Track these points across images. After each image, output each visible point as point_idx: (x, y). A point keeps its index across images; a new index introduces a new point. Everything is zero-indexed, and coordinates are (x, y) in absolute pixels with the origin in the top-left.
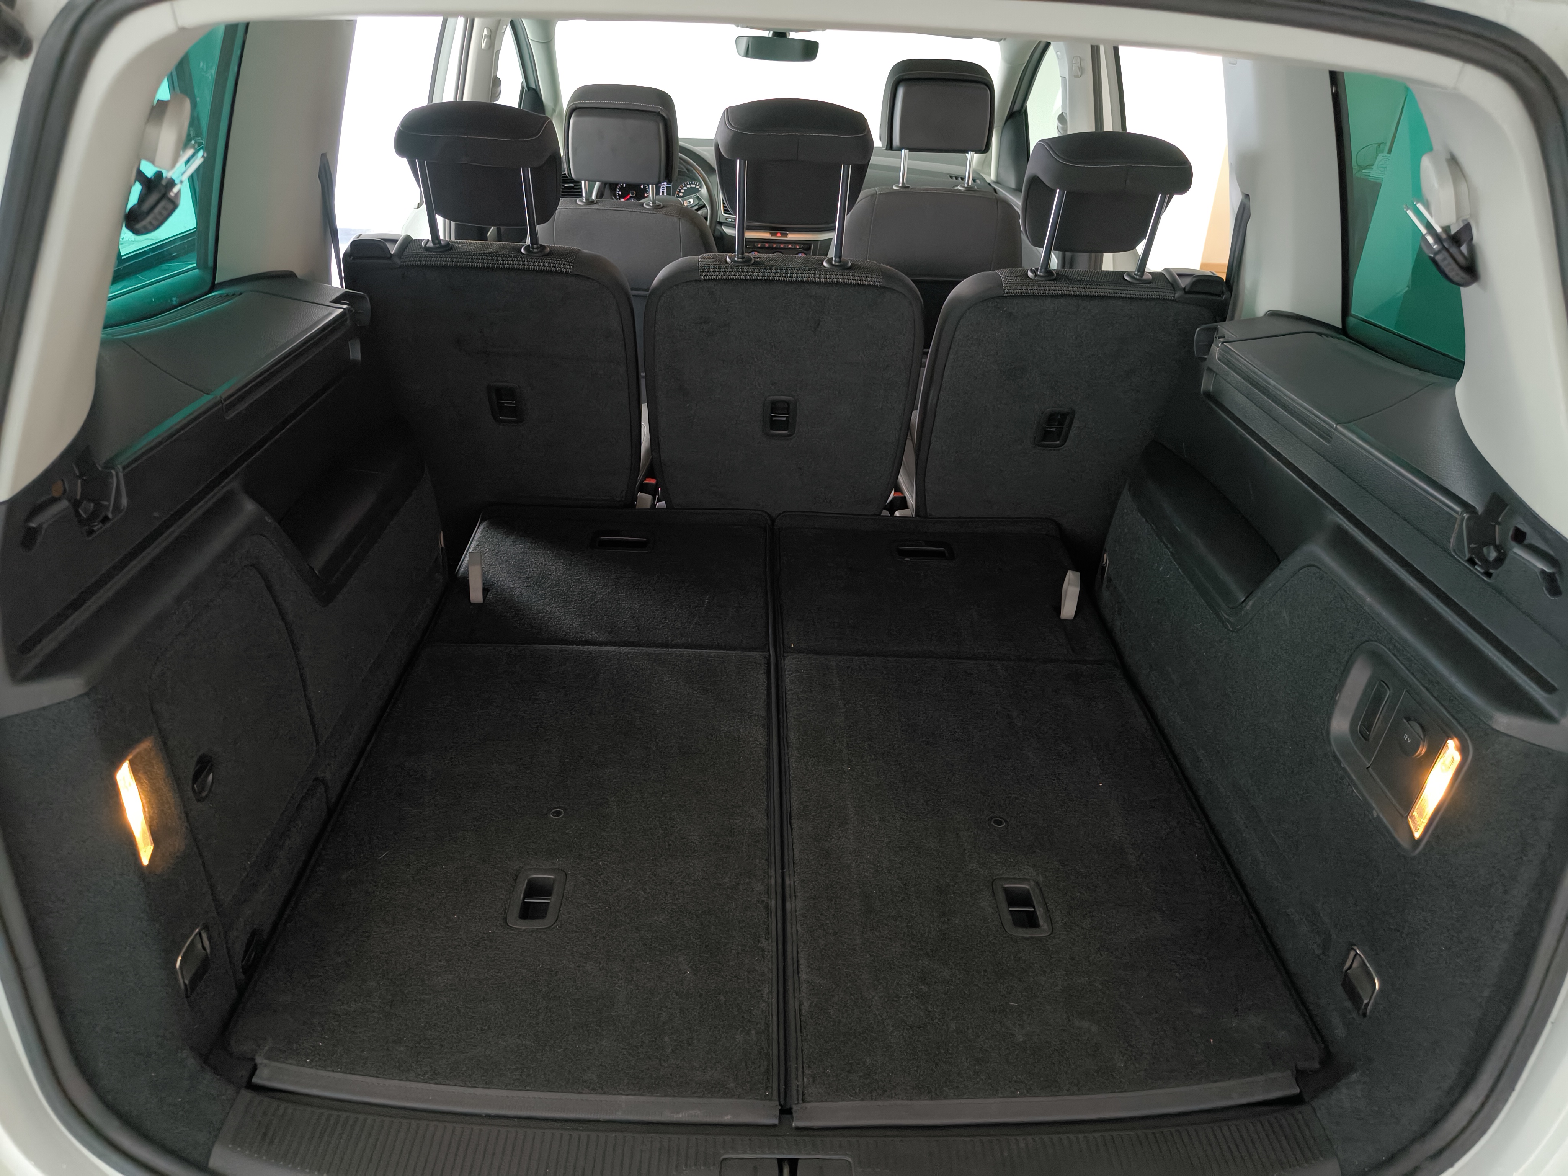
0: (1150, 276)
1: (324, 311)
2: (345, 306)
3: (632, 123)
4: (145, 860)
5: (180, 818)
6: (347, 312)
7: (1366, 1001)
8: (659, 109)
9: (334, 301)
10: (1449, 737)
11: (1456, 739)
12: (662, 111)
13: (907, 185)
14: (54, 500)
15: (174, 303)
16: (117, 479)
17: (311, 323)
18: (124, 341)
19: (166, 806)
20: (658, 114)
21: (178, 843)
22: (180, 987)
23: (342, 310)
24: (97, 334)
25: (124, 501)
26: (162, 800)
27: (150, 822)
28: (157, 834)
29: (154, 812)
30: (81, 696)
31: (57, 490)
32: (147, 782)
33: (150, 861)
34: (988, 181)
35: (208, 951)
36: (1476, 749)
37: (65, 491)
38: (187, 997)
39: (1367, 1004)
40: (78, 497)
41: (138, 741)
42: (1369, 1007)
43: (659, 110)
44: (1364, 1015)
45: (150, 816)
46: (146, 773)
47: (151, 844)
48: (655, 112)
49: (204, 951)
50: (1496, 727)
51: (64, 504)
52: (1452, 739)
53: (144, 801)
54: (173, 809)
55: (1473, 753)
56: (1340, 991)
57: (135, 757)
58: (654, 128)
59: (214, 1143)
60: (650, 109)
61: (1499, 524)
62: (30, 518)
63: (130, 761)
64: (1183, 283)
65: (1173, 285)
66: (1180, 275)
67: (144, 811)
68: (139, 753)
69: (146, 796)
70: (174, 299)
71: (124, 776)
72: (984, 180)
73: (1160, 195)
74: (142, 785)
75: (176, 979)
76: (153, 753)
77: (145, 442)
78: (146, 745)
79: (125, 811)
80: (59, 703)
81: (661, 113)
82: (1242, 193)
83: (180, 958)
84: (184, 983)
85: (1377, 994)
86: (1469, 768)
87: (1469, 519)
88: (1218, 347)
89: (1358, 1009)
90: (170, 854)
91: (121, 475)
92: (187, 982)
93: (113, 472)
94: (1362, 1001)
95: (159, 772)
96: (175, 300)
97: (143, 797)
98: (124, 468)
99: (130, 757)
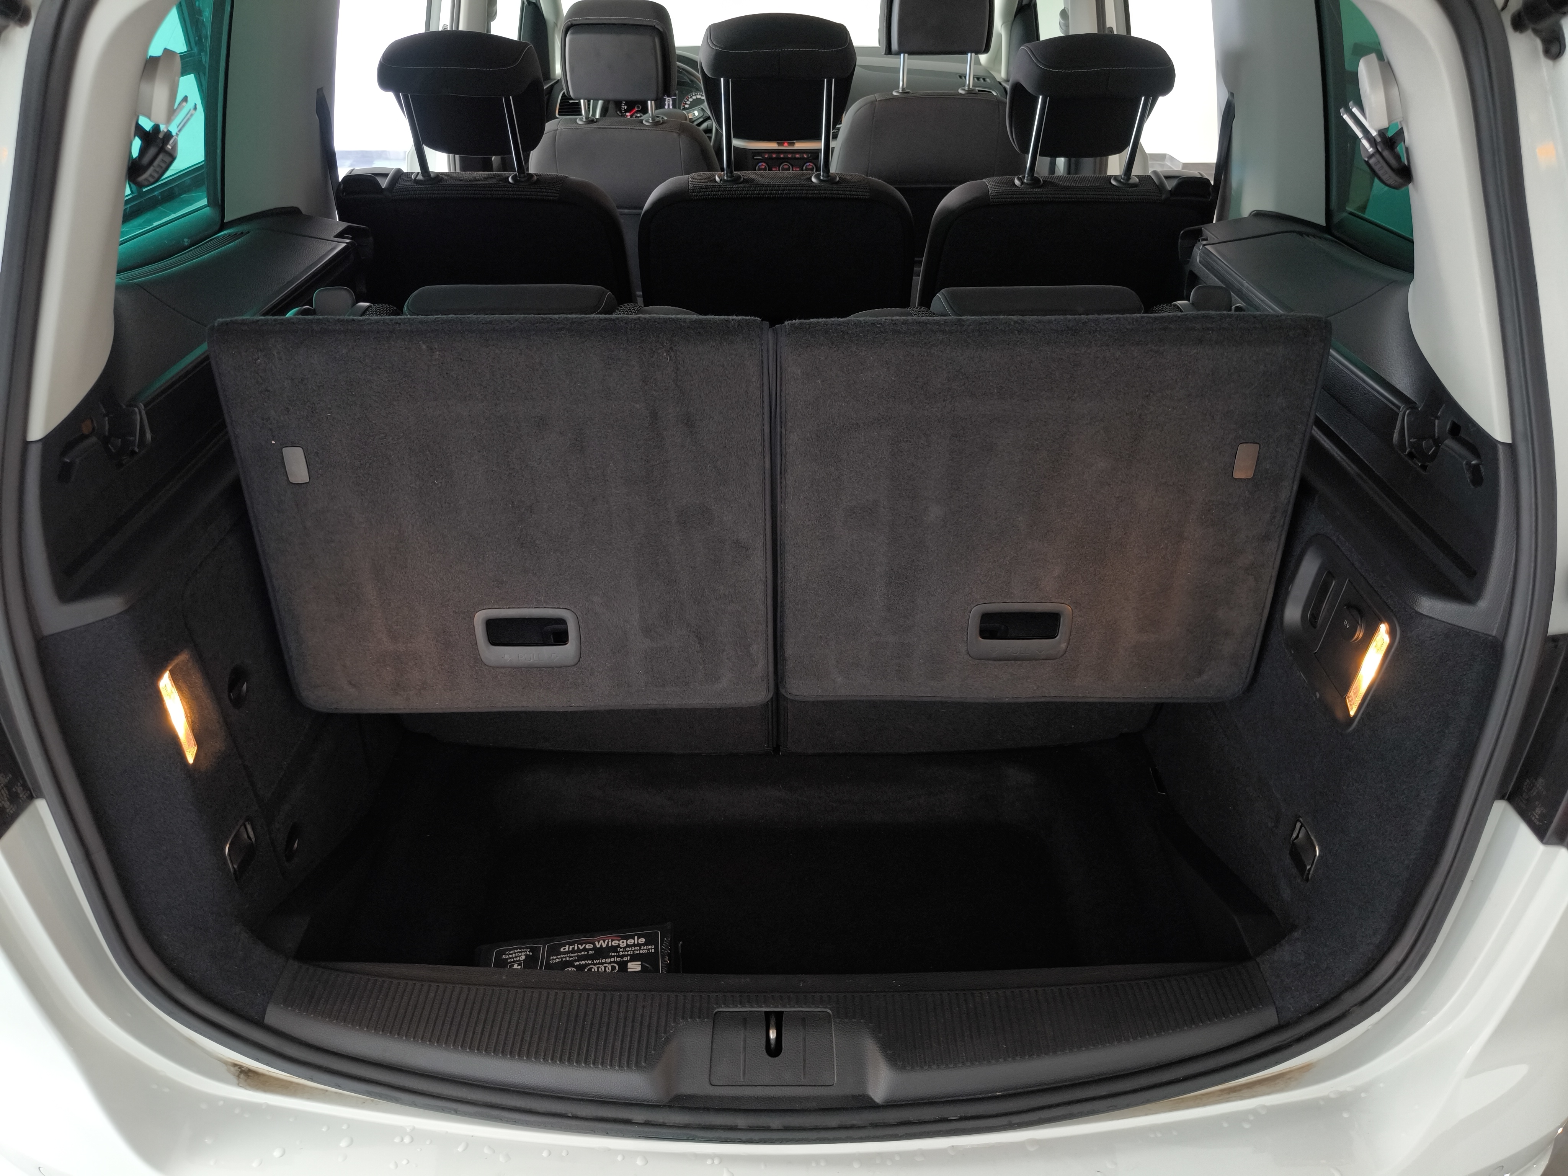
0: (1137, 180)
1: (329, 246)
2: (348, 241)
3: (629, 39)
4: (191, 759)
5: (218, 722)
6: (350, 245)
7: (1308, 867)
8: (654, 22)
9: (338, 236)
10: (1381, 622)
11: (1386, 624)
12: (658, 25)
13: (907, 91)
14: (84, 437)
15: (186, 244)
16: (140, 415)
17: (315, 259)
18: (140, 286)
19: (206, 712)
20: (654, 28)
21: (218, 745)
22: (229, 869)
23: (345, 244)
24: (113, 279)
25: (149, 436)
26: (202, 706)
27: (193, 726)
28: (200, 735)
29: (195, 717)
30: (121, 613)
31: (86, 428)
32: (187, 690)
33: (195, 760)
34: (999, 79)
35: (253, 840)
36: (1402, 632)
37: (94, 429)
38: (236, 879)
39: (1310, 869)
40: (107, 434)
41: (176, 654)
42: (1311, 872)
43: (654, 24)
44: (1307, 880)
45: (192, 720)
46: (186, 682)
47: (195, 745)
48: (650, 26)
49: (250, 841)
50: (1421, 611)
51: (94, 439)
52: (1384, 623)
53: (186, 707)
54: (212, 714)
55: (1401, 635)
56: (1288, 860)
57: (175, 667)
58: (649, 42)
59: (268, 1003)
60: (645, 23)
61: (1437, 418)
62: (64, 453)
63: (170, 671)
64: (1170, 185)
65: (1160, 187)
66: (1167, 177)
67: (187, 717)
68: (177, 664)
69: (187, 703)
70: (186, 240)
71: (166, 683)
72: (994, 78)
73: (1143, 98)
74: (183, 693)
75: (226, 863)
76: (190, 664)
77: (164, 381)
78: (183, 657)
79: (169, 715)
80: (102, 620)
81: (656, 26)
82: (1229, 92)
83: (228, 846)
84: (233, 867)
85: (1318, 860)
86: (1396, 650)
87: (1409, 414)
88: (1199, 250)
89: (1302, 875)
90: (212, 754)
91: (143, 412)
92: (236, 866)
93: (136, 409)
94: (1306, 867)
95: (197, 681)
96: (186, 242)
97: (185, 703)
98: (145, 406)
99: (170, 668)
